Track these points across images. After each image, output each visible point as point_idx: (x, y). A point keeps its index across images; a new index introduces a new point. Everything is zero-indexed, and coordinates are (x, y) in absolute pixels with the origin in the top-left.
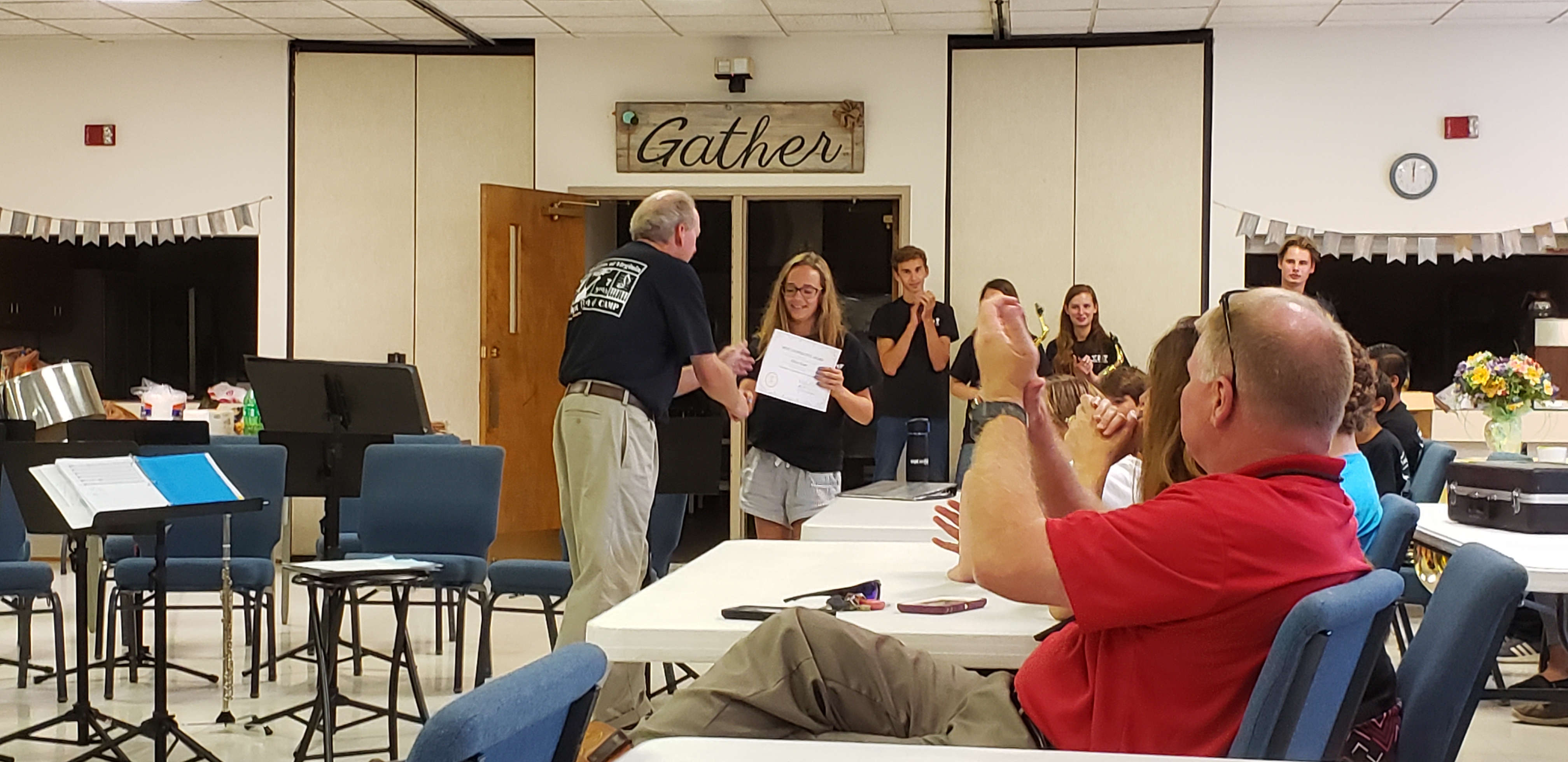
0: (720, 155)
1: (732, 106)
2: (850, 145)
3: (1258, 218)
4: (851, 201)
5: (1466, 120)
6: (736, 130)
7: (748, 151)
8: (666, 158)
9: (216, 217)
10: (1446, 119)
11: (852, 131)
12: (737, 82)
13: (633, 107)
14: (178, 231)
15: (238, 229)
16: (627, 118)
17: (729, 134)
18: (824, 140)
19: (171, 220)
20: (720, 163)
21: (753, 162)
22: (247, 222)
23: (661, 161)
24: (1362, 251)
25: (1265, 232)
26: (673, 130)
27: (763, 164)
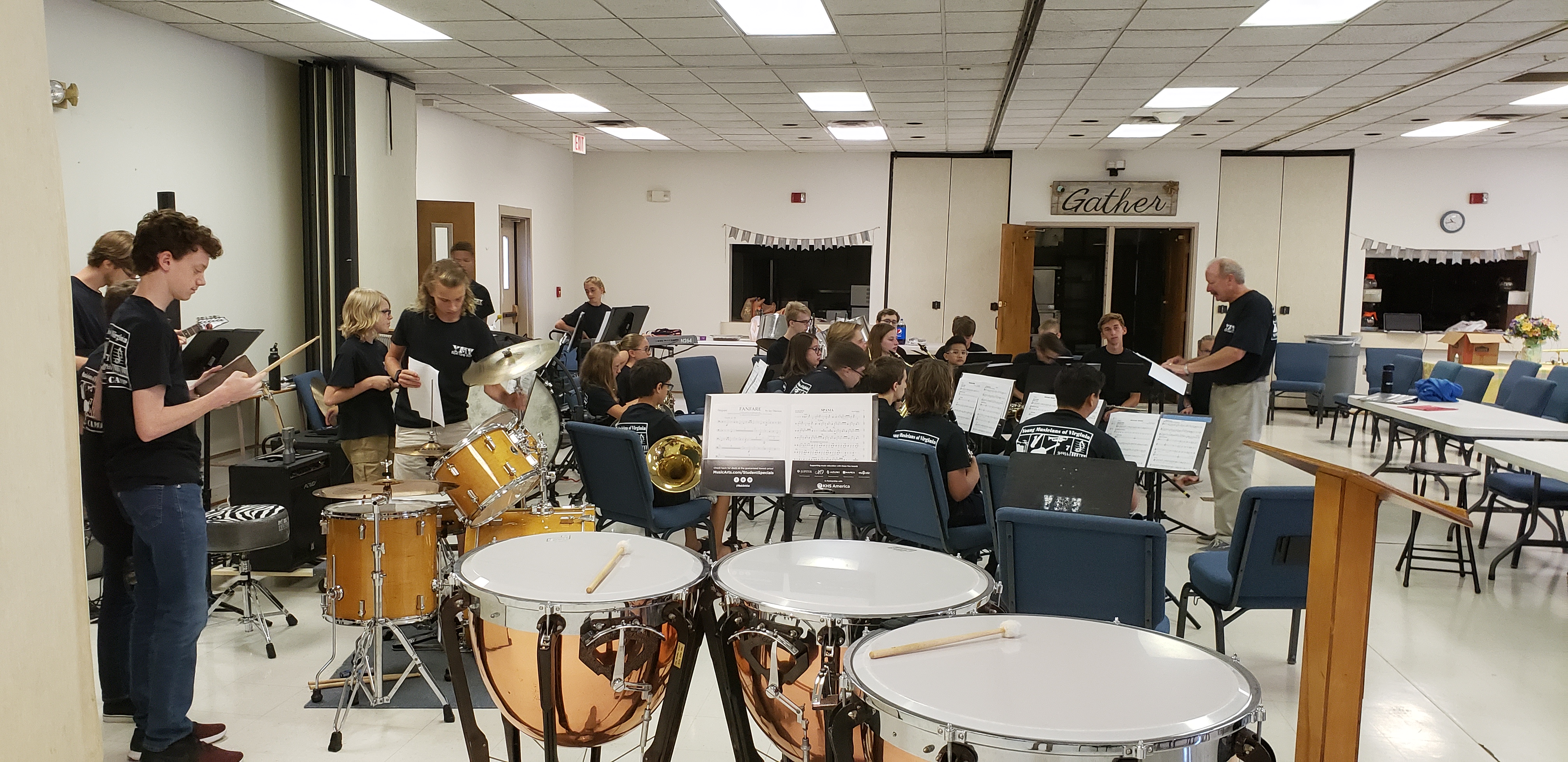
0: (1104, 207)
1: (1112, 183)
2: (1170, 202)
3: (1373, 241)
4: (1168, 229)
5: (1482, 195)
6: (1113, 194)
7: (1118, 205)
8: (1077, 207)
9: (852, 237)
10: (1471, 194)
11: (1172, 196)
12: (1114, 172)
13: (1062, 183)
14: (835, 243)
15: (863, 242)
16: (1059, 189)
17: (1109, 197)
18: (1157, 200)
19: (831, 238)
20: (1104, 210)
21: (1120, 210)
22: (867, 239)
23: (1074, 210)
24: (1424, 258)
25: (1376, 248)
26: (1081, 195)
27: (1126, 211)
